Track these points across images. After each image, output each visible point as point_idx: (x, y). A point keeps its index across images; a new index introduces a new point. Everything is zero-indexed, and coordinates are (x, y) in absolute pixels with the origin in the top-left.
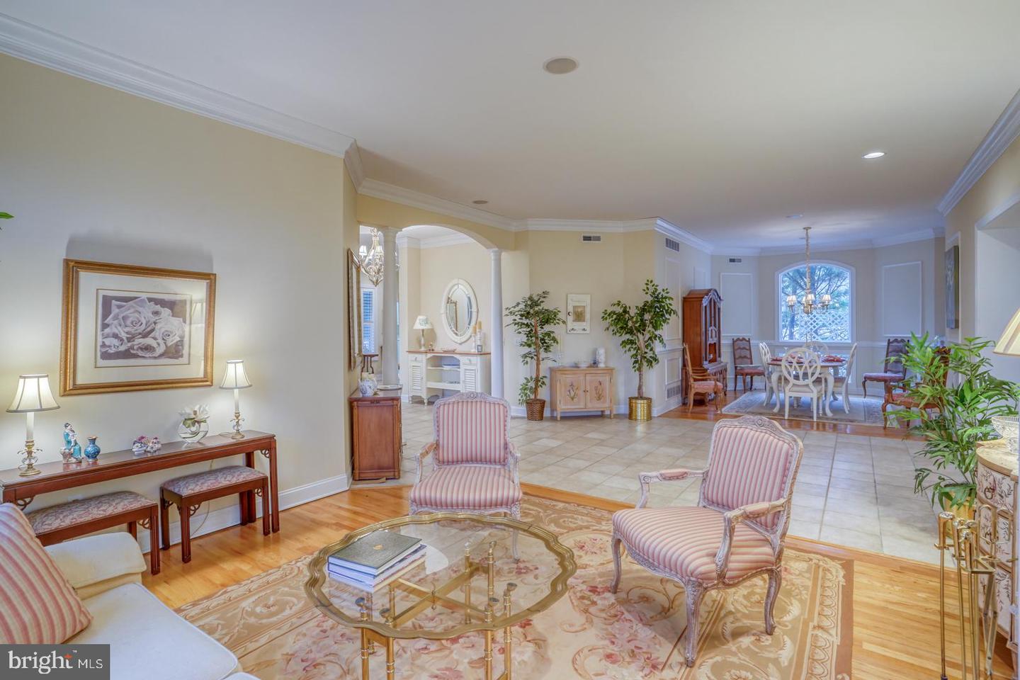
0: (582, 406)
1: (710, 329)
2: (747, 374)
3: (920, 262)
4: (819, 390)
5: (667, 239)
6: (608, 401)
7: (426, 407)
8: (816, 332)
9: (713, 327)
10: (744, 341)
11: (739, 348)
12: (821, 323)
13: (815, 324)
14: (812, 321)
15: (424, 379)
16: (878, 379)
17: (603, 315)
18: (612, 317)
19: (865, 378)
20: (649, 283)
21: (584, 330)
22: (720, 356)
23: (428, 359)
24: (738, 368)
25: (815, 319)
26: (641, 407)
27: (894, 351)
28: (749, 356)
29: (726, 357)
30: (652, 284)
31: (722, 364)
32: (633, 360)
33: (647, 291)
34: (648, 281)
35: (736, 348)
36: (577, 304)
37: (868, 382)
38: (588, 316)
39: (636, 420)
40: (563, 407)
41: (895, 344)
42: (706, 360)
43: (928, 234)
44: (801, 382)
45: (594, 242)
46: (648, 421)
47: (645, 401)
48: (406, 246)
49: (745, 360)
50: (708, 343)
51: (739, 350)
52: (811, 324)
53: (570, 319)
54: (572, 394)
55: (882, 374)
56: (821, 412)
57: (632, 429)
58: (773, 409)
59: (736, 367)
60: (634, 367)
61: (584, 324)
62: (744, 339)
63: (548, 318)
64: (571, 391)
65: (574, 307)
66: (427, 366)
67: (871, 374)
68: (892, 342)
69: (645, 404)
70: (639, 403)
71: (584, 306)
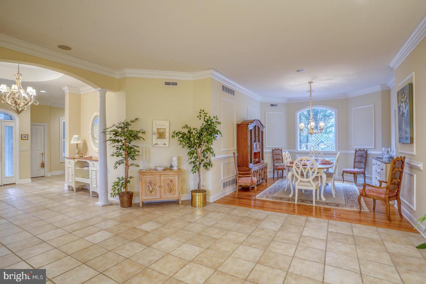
0: (158, 197)
1: (254, 144)
2: (279, 169)
3: (373, 105)
4: (317, 184)
5: (223, 86)
6: (177, 193)
7: (75, 194)
8: (318, 145)
9: (257, 142)
10: (279, 151)
11: (276, 154)
12: (320, 141)
13: (317, 141)
14: (316, 140)
15: (73, 175)
16: (351, 173)
18: (179, 136)
19: (343, 171)
20: (202, 112)
21: (165, 144)
22: (263, 159)
23: (76, 162)
24: (275, 166)
25: (317, 138)
26: (198, 198)
27: (359, 156)
28: (281, 159)
29: (267, 159)
30: (204, 112)
31: (264, 164)
32: (193, 165)
33: (200, 117)
34: (201, 110)
35: (274, 154)
36: (160, 127)
37: (345, 174)
38: (167, 135)
39: (195, 207)
40: (143, 198)
41: (359, 152)
42: (251, 162)
43: (377, 88)
44: (305, 179)
45: (173, 86)
46: (203, 206)
47: (201, 194)
48: (68, 92)
49: (279, 160)
50: (253, 152)
51: (276, 155)
52: (316, 141)
53: (155, 137)
54: (151, 189)
55: (352, 170)
56: (318, 198)
57: (192, 214)
58: (289, 195)
59: (274, 165)
60: (192, 170)
61: (165, 140)
62: (278, 149)
63: (133, 136)
64: (150, 187)
65: (158, 129)
66: (75, 166)
67: (346, 169)
68: (358, 151)
69: (202, 195)
70: (198, 194)
71: (165, 129)
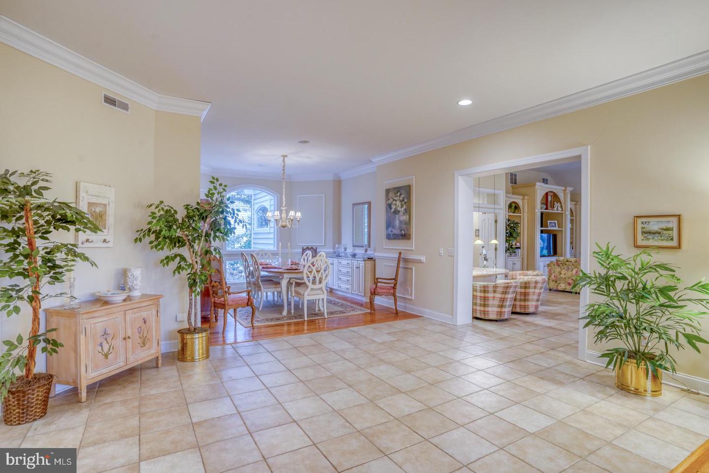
0: (122, 364)
3: (324, 195)
6: (155, 343)
17: (150, 219)
21: (106, 241)
26: (199, 342)
36: (94, 200)
38: (110, 220)
40: (89, 375)
44: (317, 286)
45: (119, 109)
47: (204, 334)
54: (106, 347)
57: (188, 375)
61: (105, 232)
64: (104, 343)
65: (90, 204)
69: (205, 336)
70: (197, 336)
71: (105, 205)
